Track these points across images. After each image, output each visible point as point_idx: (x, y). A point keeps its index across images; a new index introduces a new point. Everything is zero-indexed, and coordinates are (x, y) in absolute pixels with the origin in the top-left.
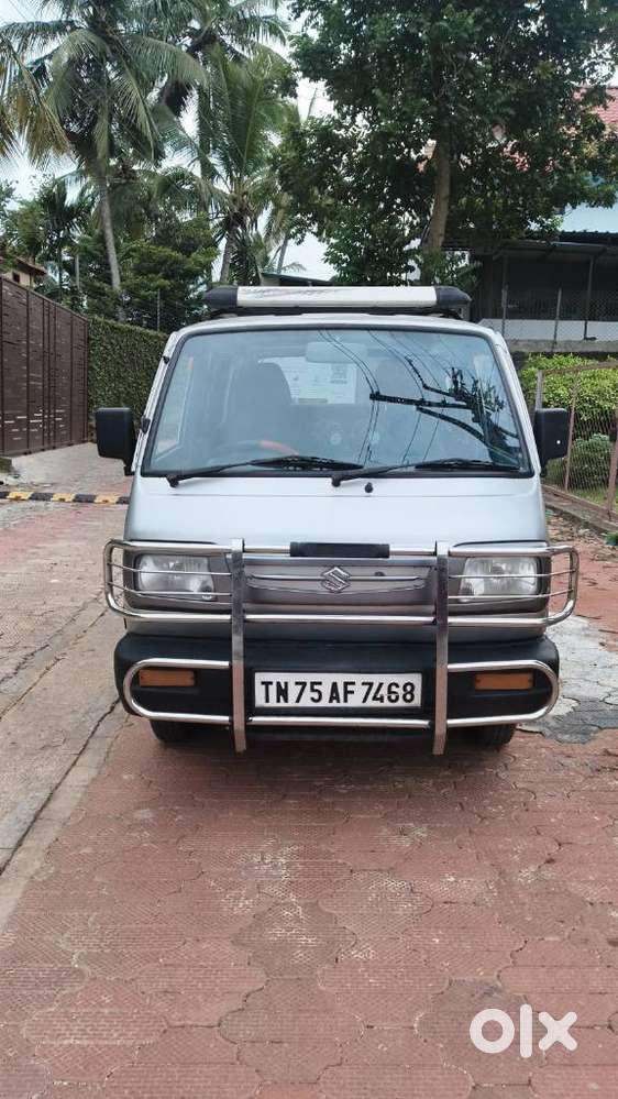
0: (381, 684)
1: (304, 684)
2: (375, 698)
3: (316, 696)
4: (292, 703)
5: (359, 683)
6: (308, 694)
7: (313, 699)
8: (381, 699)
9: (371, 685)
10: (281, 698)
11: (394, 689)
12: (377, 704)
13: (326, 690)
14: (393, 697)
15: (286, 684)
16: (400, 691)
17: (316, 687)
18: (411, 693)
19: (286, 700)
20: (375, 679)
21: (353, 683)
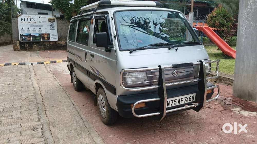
0: (188, 97)
1: (173, 101)
2: (187, 101)
3: (175, 103)
4: (170, 106)
5: (184, 98)
6: (174, 103)
7: (175, 104)
8: (188, 101)
9: (186, 98)
10: (168, 105)
11: (190, 98)
12: (187, 102)
13: (177, 101)
14: (190, 100)
15: (169, 101)
16: (191, 98)
17: (175, 101)
18: (193, 98)
19: (169, 106)
20: (187, 96)
21: (183, 98)
